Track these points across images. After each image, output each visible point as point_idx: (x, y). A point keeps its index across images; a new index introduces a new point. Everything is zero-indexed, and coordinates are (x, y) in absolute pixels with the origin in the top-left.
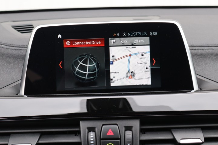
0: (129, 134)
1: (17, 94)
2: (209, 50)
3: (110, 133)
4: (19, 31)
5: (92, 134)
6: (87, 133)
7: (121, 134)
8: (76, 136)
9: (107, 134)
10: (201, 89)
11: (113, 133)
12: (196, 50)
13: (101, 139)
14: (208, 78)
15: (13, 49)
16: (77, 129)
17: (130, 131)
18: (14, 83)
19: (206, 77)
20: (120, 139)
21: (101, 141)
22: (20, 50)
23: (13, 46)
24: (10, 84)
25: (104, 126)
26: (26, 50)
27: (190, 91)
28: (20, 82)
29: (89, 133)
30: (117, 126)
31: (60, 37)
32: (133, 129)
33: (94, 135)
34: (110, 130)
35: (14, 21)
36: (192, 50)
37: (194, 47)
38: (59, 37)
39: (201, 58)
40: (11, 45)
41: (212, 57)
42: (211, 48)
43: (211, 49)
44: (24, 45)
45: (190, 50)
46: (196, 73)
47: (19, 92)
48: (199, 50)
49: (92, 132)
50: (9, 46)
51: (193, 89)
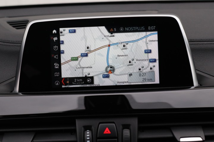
0: (126, 132)
1: (12, 92)
2: (209, 45)
3: (107, 131)
4: (14, 27)
5: (88, 133)
6: (83, 131)
7: (119, 133)
8: (72, 134)
9: (104, 133)
10: (201, 85)
11: (110, 132)
12: (196, 45)
13: (97, 138)
14: (208, 73)
15: (7, 45)
16: (73, 128)
17: (128, 130)
18: (8, 80)
19: (206, 73)
20: (117, 138)
21: (98, 140)
22: (15, 46)
23: (8, 42)
24: (4, 81)
25: (100, 125)
26: (21, 46)
27: (191, 87)
28: (14, 79)
29: (85, 132)
30: (114, 124)
31: (55, 32)
32: (131, 127)
33: (91, 134)
34: (107, 128)
35: (10, 17)
36: (192, 45)
37: (193, 42)
38: (53, 33)
39: (201, 53)
40: (6, 41)
41: (212, 51)
42: (211, 42)
43: (211, 44)
44: (19, 41)
45: (190, 44)
46: (196, 69)
47: (14, 90)
48: (199, 45)
49: (88, 131)
50: (4, 42)
51: (193, 85)
